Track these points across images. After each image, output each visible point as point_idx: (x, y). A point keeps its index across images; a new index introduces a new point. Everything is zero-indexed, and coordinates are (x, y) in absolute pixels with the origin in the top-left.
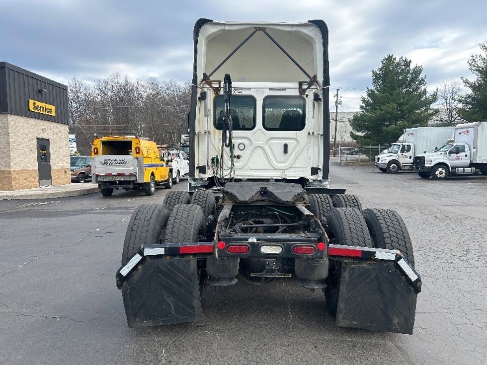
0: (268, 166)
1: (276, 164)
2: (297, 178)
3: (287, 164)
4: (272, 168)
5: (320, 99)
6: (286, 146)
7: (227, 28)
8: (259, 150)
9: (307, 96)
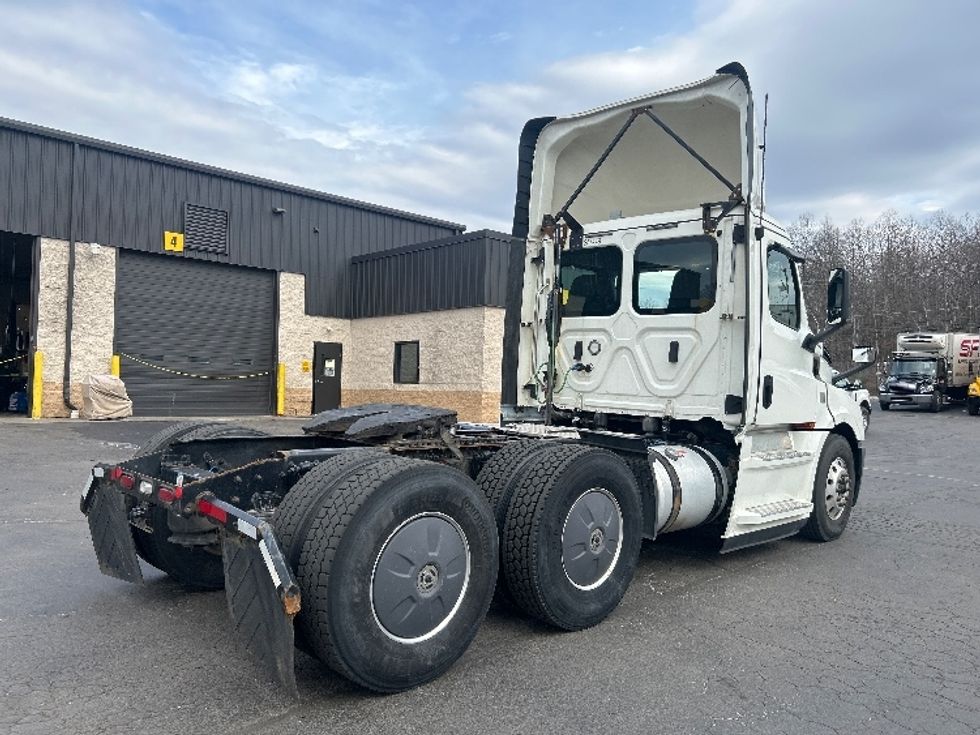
0: (640, 389)
1: (656, 386)
2: (697, 419)
3: (676, 385)
4: (646, 393)
6: (675, 346)
7: (582, 124)
8: (625, 356)
9: (719, 233)
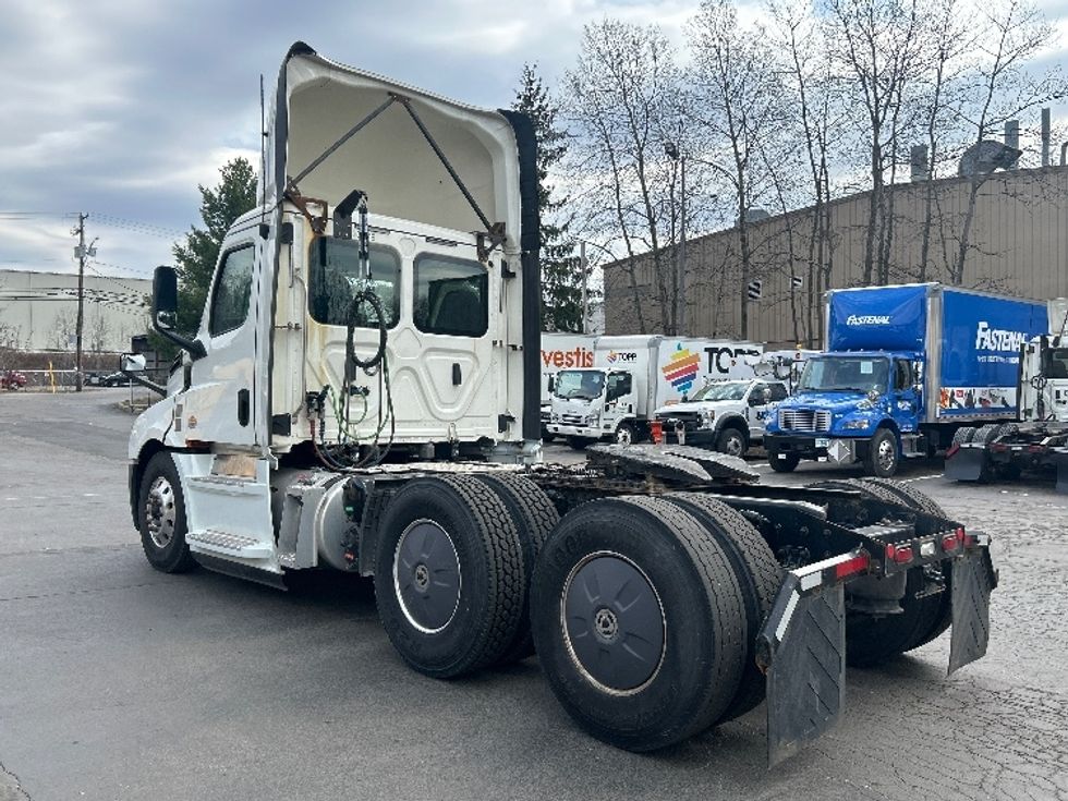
0: (423, 414)
1: (439, 409)
2: (475, 440)
3: (457, 409)
4: (430, 418)
5: (513, 275)
6: (456, 368)
9: (490, 264)
